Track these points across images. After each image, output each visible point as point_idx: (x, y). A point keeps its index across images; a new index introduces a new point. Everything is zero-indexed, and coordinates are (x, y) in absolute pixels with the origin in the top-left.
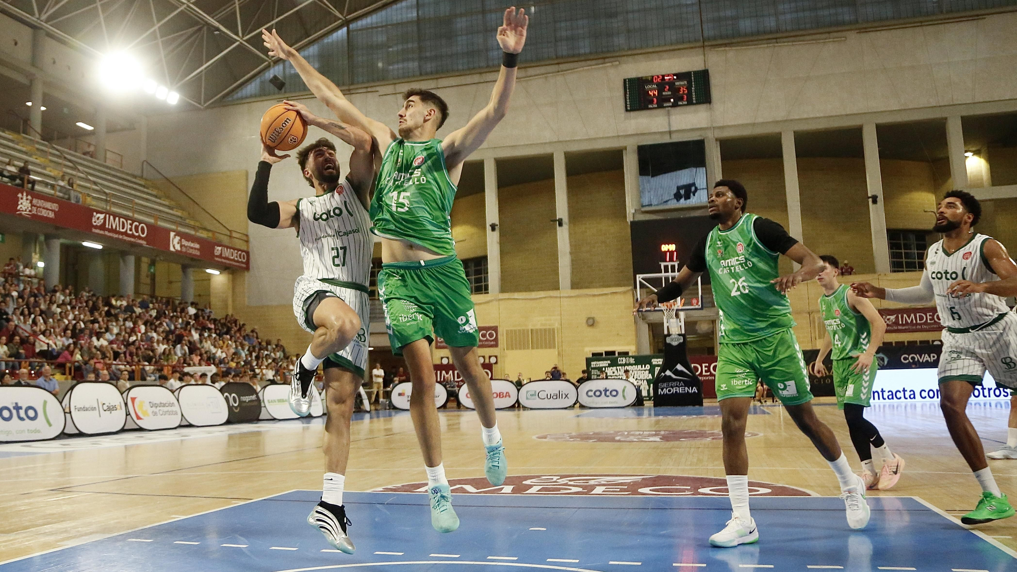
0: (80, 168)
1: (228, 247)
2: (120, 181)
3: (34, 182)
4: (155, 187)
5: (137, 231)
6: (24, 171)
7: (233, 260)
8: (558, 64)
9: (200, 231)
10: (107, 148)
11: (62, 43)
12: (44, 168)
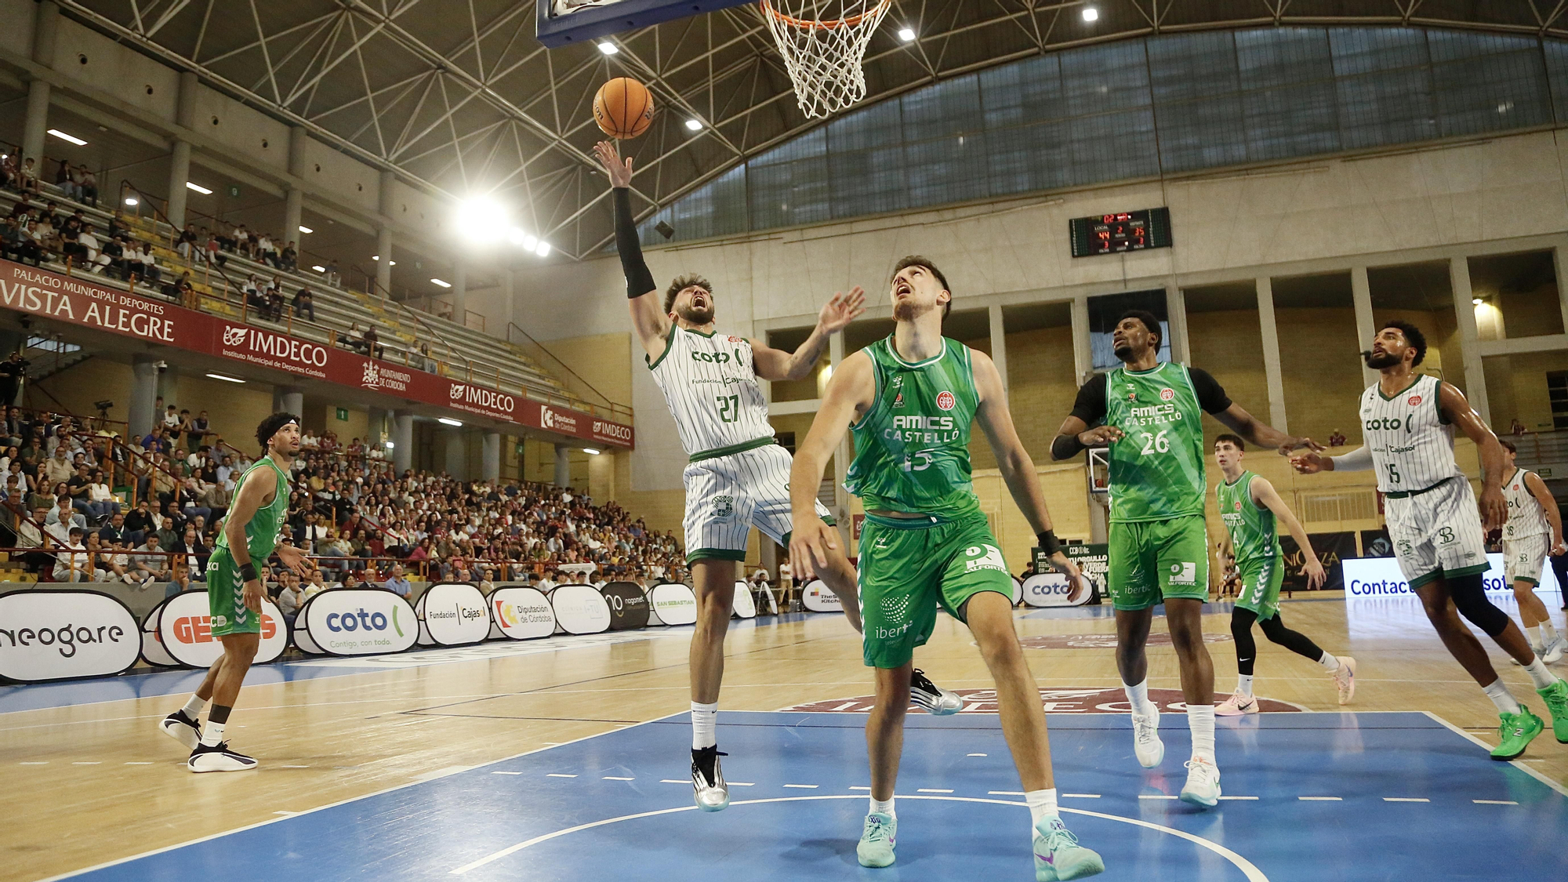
0: (435, 332)
1: (609, 423)
2: (483, 347)
3: (381, 350)
4: (523, 353)
5: (502, 406)
6: (371, 336)
7: (616, 437)
8: (992, 203)
9: (576, 404)
10: (467, 308)
11: (414, 187)
12: (394, 333)
